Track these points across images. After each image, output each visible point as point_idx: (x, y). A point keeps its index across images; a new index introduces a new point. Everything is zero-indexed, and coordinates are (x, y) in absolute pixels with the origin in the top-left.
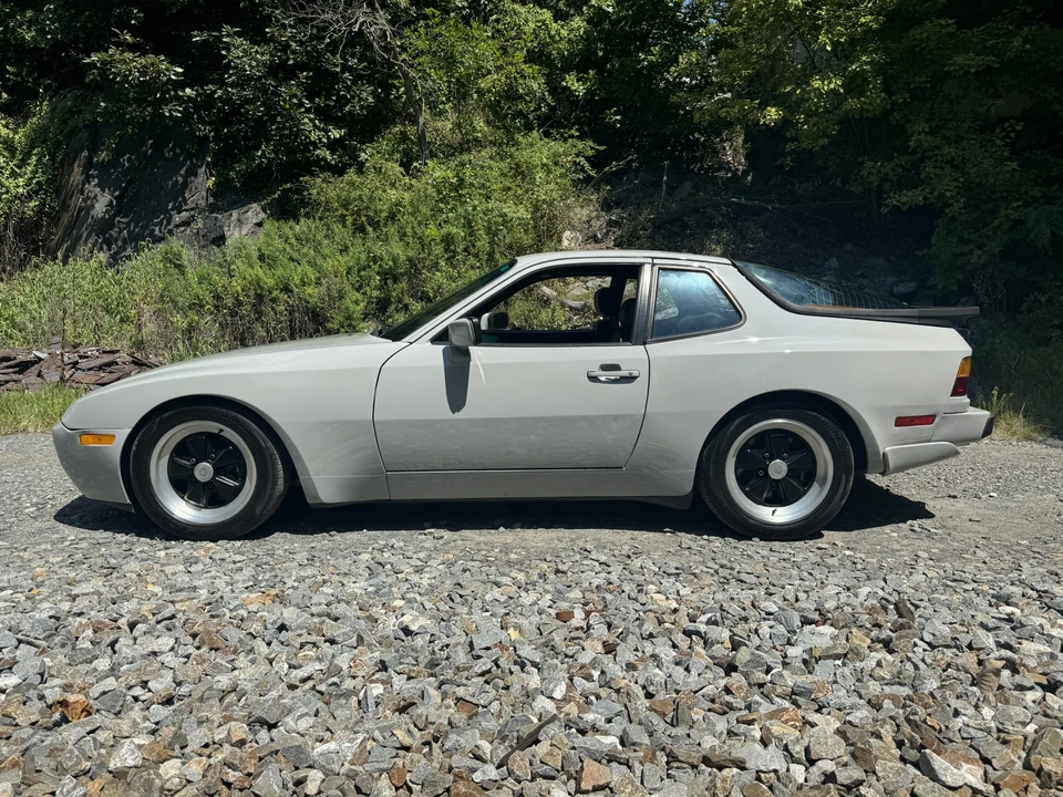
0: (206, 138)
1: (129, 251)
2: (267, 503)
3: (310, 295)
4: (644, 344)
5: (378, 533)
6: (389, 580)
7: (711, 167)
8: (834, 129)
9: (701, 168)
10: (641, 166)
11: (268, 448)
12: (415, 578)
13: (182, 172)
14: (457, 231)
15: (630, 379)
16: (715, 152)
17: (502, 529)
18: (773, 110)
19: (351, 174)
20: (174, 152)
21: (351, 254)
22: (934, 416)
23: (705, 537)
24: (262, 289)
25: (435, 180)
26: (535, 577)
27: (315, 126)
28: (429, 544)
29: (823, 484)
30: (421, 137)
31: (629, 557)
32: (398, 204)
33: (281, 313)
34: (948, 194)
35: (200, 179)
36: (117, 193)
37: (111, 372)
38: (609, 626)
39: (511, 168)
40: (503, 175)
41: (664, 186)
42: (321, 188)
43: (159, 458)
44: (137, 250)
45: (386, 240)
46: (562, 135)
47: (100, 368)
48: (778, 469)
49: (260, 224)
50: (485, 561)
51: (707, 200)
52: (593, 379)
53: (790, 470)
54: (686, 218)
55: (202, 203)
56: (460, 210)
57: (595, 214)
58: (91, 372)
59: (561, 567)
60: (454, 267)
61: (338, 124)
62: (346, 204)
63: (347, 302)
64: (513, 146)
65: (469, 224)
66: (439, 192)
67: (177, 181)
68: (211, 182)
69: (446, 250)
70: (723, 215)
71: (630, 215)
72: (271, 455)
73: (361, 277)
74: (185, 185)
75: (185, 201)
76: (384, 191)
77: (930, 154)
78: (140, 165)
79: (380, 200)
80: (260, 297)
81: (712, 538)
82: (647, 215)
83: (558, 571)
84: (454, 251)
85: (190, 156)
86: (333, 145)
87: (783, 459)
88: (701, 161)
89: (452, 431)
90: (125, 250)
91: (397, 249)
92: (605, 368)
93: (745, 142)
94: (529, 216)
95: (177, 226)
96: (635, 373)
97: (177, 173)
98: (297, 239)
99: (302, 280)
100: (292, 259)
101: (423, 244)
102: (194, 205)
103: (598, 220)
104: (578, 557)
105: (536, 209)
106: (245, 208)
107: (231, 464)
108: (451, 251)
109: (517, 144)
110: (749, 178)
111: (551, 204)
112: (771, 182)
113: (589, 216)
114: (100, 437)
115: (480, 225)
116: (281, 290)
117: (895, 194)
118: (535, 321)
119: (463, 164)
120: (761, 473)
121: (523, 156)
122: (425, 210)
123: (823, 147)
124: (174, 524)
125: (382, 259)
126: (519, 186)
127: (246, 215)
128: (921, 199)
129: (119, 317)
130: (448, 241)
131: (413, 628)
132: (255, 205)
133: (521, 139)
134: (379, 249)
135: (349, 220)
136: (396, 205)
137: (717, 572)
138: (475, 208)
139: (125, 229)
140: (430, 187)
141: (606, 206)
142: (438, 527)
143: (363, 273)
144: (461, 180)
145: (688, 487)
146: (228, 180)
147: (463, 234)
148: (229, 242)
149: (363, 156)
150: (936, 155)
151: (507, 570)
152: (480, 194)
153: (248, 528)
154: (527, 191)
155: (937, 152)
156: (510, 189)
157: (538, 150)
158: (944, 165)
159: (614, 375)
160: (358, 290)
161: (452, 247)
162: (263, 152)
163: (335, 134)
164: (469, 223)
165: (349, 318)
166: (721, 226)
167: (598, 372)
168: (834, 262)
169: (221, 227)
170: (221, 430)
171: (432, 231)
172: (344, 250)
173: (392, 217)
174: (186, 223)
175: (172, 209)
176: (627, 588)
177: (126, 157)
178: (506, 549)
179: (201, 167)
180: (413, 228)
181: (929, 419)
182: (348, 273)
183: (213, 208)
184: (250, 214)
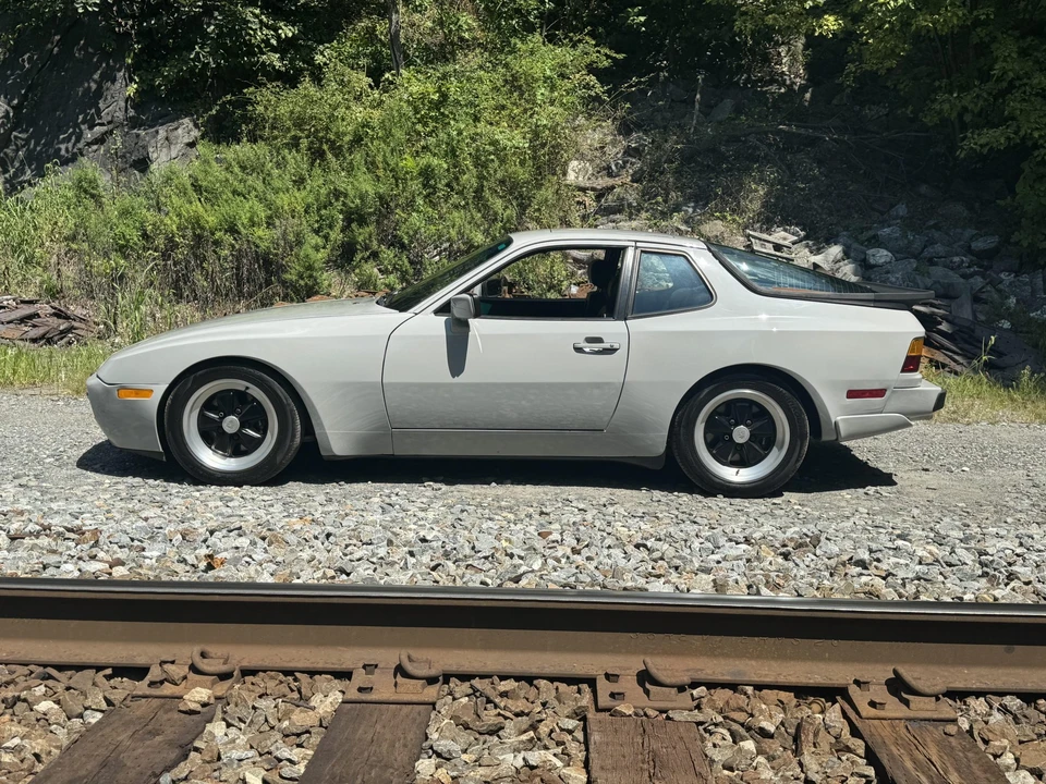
0: (127, 34)
1: (28, 174)
2: (287, 454)
3: (260, 238)
4: (625, 319)
5: (382, 485)
6: (400, 515)
7: (760, 79)
8: (904, 50)
9: (748, 80)
10: (671, 75)
11: (289, 405)
12: (421, 514)
13: (96, 77)
14: (439, 163)
15: (611, 351)
16: (766, 59)
17: (494, 484)
18: (832, 18)
19: (307, 86)
20: (86, 51)
21: (308, 188)
22: (886, 390)
23: (676, 493)
24: (203, 228)
25: (411, 95)
26: (523, 516)
27: (261, 22)
28: (429, 493)
29: (780, 449)
30: (395, 38)
31: (605, 506)
32: (366, 125)
33: (225, 259)
34: (1036, 135)
35: (118, 85)
36: (16, 102)
37: (34, 326)
38: (578, 540)
39: (506, 81)
40: (496, 89)
41: (697, 106)
42: (269, 101)
43: (191, 411)
44: (41, 174)
45: (350, 170)
46: (571, 40)
47: (23, 320)
48: (741, 434)
49: (192, 145)
50: (480, 505)
51: (749, 127)
52: (579, 350)
53: (752, 435)
54: (723, 148)
55: (120, 115)
56: (442, 135)
57: (609, 138)
58: (11, 325)
59: (544, 510)
60: (434, 205)
61: (289, 18)
62: (299, 123)
63: (307, 249)
64: (510, 53)
65: (452, 153)
66: (416, 111)
67: (89, 88)
68: (132, 89)
69: (425, 186)
70: (770, 145)
71: (653, 142)
72: (292, 410)
73: (321, 216)
74: (99, 94)
75: (99, 112)
76: (348, 108)
77: (1017, 83)
78: (43, 67)
79: (343, 120)
80: (198, 238)
81: (681, 494)
82: (673, 143)
83: (542, 513)
84: (434, 187)
85: (106, 56)
86: (284, 47)
87: (747, 426)
88: (749, 71)
89: (446, 395)
90: (23, 173)
91: (366, 184)
92: (590, 340)
93: (806, 47)
94: (527, 145)
95: (89, 144)
96: (616, 346)
97: (89, 78)
98: (241, 167)
99: (251, 220)
100: (235, 192)
101: (398, 178)
102: (110, 119)
103: (614, 146)
104: (560, 505)
105: (536, 134)
106: (175, 124)
107: (255, 417)
108: (431, 186)
109: (513, 51)
110: (808, 96)
111: (553, 129)
112: (835, 102)
113: (601, 141)
114: (138, 392)
115: (466, 152)
116: (226, 231)
117: (972, 133)
118: (531, 276)
119: (445, 77)
120: (727, 438)
121: (521, 65)
122: (399, 134)
123: (889, 70)
124: (203, 470)
125: (346, 196)
126: (515, 104)
127: (176, 133)
128: (1002, 140)
129: (23, 257)
130: (427, 174)
131: (428, 538)
132: (186, 121)
133: (519, 45)
134: (342, 181)
135: (304, 143)
136: (363, 127)
137: (677, 517)
138: (460, 133)
139: (23, 146)
140: (405, 105)
141: (625, 129)
142: (436, 482)
143: (323, 212)
144: (444, 96)
145: (662, 449)
146: (153, 86)
147: (445, 166)
148: (153, 167)
149: (319, 59)
150: (1025, 84)
151: (499, 512)
152: (467, 114)
153: (268, 476)
154: (525, 111)
155: (1025, 81)
156: (503, 107)
157: (540, 58)
158: (1033, 99)
159: (597, 347)
160: (317, 232)
161: (432, 182)
162: (198, 53)
163: (287, 31)
164: (453, 151)
165: (310, 268)
166: (766, 160)
167: (583, 344)
168: (902, 210)
169: (145, 147)
170: (247, 388)
171: (408, 163)
172: (300, 182)
173: (358, 140)
174: (100, 140)
175: (83, 122)
176: (597, 523)
177: (26, 57)
178: (497, 498)
179: (119, 71)
180: (384, 155)
181: (879, 393)
182: (306, 212)
183: (134, 123)
184: (180, 131)
